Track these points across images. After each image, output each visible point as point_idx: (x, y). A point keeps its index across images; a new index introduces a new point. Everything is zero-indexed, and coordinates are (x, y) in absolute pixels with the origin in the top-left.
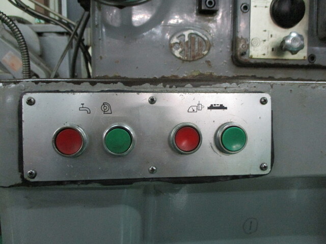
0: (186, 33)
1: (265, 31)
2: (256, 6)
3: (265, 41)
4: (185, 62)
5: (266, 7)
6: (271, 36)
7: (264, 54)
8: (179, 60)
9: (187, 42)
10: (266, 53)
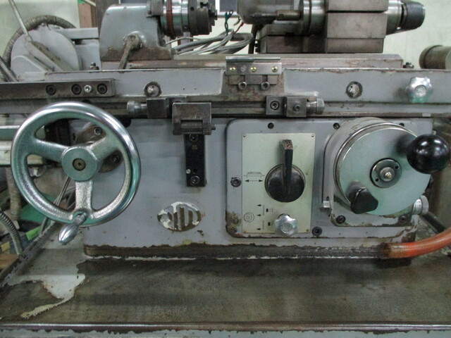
0: (175, 205)
1: (260, 205)
2: (248, 181)
3: (260, 215)
4: (175, 232)
5: (260, 181)
6: (267, 210)
7: (259, 229)
8: (168, 231)
9: (176, 213)
10: (261, 227)
